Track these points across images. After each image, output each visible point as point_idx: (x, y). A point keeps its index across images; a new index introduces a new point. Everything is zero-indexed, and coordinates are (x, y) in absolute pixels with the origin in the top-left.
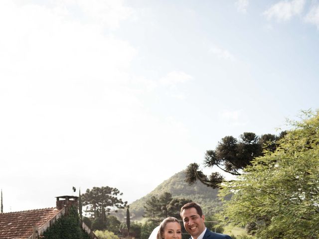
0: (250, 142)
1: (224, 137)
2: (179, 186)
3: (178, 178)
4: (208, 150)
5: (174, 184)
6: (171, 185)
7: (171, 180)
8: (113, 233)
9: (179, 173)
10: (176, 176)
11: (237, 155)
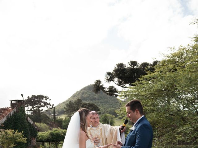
0: (134, 67)
2: (86, 95)
6: (81, 94)
7: (81, 91)
9: (86, 87)
10: (84, 89)
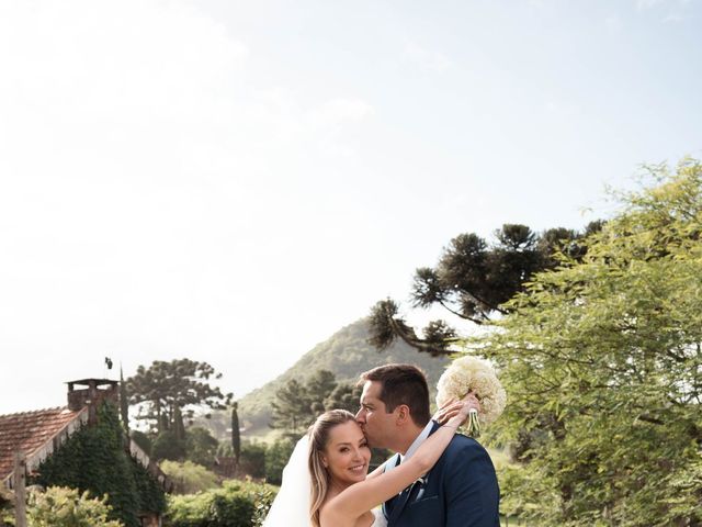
0: (516, 246)
1: (455, 237)
2: (353, 355)
3: (350, 338)
4: (420, 267)
5: (340, 350)
6: (333, 353)
7: (332, 341)
8: (204, 468)
9: (351, 325)
10: (345, 333)
11: (488, 276)
